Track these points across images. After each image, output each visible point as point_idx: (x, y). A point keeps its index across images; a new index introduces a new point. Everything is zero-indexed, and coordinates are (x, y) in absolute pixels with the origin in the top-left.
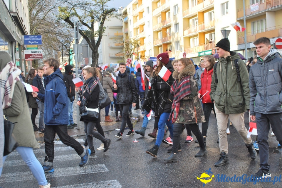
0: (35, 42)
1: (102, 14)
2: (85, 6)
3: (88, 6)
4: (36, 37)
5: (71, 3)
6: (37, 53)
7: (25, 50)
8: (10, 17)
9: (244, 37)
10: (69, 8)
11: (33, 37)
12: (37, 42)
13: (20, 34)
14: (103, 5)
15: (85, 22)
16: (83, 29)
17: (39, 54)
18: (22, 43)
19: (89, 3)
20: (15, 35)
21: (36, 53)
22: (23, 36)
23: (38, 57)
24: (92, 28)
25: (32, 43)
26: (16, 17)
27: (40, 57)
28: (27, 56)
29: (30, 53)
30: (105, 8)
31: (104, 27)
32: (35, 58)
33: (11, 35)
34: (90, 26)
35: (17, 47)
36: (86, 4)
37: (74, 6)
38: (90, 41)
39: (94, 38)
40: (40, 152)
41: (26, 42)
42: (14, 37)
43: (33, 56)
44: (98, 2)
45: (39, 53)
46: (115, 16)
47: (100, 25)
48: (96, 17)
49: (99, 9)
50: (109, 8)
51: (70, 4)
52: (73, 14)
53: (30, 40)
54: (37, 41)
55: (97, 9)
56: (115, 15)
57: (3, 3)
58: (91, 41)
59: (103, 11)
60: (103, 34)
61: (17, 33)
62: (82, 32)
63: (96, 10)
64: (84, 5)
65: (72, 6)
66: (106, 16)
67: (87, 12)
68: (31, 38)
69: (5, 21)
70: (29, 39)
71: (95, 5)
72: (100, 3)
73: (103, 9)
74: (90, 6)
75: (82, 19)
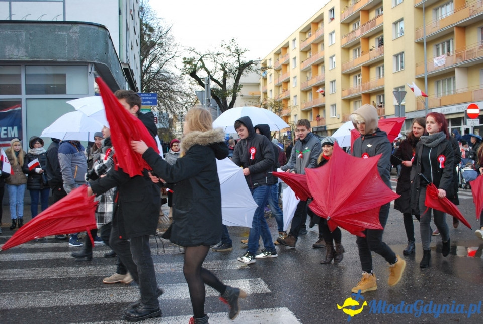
0: (149, 102)
1: (238, 67)
3: (220, 58)
4: (151, 95)
8: (121, 70)
9: (424, 100)
10: (195, 60)
11: (147, 95)
12: (151, 103)
14: (239, 57)
15: (215, 77)
19: (221, 54)
24: (224, 86)
25: (145, 103)
26: (128, 69)
30: (242, 59)
31: (239, 84)
34: (222, 84)
36: (218, 54)
37: (202, 57)
38: (221, 102)
39: (226, 98)
44: (233, 53)
46: (256, 71)
47: (234, 81)
48: (230, 71)
49: (235, 61)
50: (247, 61)
51: (198, 54)
52: (201, 67)
54: (151, 100)
55: (232, 61)
57: (114, 52)
60: (238, 93)
63: (229, 62)
64: (215, 56)
65: (200, 57)
66: (243, 70)
67: (218, 65)
68: (144, 97)
69: (116, 76)
71: (229, 56)
72: (236, 53)
73: (239, 62)
74: (223, 57)
75: (211, 74)
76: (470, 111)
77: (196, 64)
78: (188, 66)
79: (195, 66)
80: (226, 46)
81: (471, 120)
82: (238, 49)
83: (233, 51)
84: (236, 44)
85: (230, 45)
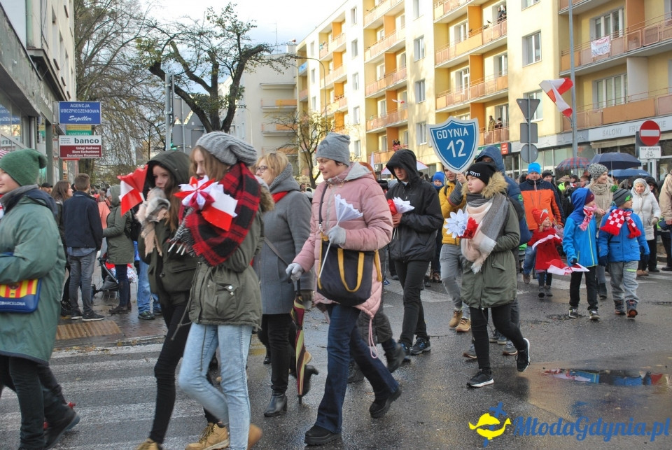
0: (85, 118)
1: (237, 57)
2: (198, 38)
3: (205, 39)
4: (88, 106)
5: (165, 31)
6: (90, 144)
7: (60, 137)
8: (27, 60)
10: (159, 42)
11: (80, 106)
13: (51, 98)
14: (239, 38)
15: (197, 73)
16: (192, 91)
17: (93, 146)
18: (55, 121)
19: (207, 32)
20: (36, 102)
21: (87, 144)
22: (57, 104)
23: (92, 152)
24: (213, 89)
25: (78, 119)
26: (41, 58)
27: (96, 152)
28: (66, 150)
29: (72, 143)
30: (244, 43)
31: (240, 86)
32: (83, 154)
33: (28, 101)
34: (209, 84)
35: (42, 128)
37: (172, 38)
38: (209, 119)
39: (217, 111)
40: (74, 369)
41: (64, 118)
42: (35, 106)
43: (80, 150)
44: (228, 31)
45: (94, 144)
46: (268, 63)
47: (229, 81)
48: (224, 64)
49: (231, 46)
50: (254, 44)
51: (163, 32)
52: (169, 56)
53: (73, 114)
54: (88, 115)
55: (226, 45)
56: (266, 61)
57: (8, 27)
58: (211, 117)
59: (240, 49)
60: (237, 102)
61: (43, 96)
62: (189, 97)
63: (223, 47)
64: (196, 37)
65: (169, 38)
66: (246, 62)
67: (202, 51)
68: (76, 108)
69: (13, 70)
70: (72, 110)
71: (221, 35)
72: (234, 32)
73: (239, 46)
74: (210, 39)
75: (190, 67)
76: (646, 133)
77: (160, 49)
78: (147, 54)
79: (160, 53)
80: (215, 19)
81: (647, 148)
82: (237, 23)
83: (227, 28)
84: (233, 15)
85: (223, 16)
